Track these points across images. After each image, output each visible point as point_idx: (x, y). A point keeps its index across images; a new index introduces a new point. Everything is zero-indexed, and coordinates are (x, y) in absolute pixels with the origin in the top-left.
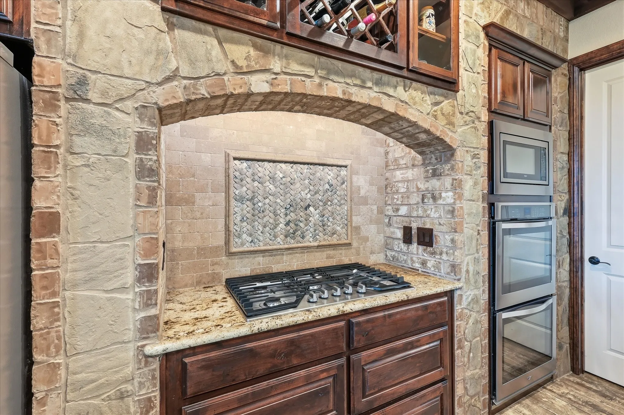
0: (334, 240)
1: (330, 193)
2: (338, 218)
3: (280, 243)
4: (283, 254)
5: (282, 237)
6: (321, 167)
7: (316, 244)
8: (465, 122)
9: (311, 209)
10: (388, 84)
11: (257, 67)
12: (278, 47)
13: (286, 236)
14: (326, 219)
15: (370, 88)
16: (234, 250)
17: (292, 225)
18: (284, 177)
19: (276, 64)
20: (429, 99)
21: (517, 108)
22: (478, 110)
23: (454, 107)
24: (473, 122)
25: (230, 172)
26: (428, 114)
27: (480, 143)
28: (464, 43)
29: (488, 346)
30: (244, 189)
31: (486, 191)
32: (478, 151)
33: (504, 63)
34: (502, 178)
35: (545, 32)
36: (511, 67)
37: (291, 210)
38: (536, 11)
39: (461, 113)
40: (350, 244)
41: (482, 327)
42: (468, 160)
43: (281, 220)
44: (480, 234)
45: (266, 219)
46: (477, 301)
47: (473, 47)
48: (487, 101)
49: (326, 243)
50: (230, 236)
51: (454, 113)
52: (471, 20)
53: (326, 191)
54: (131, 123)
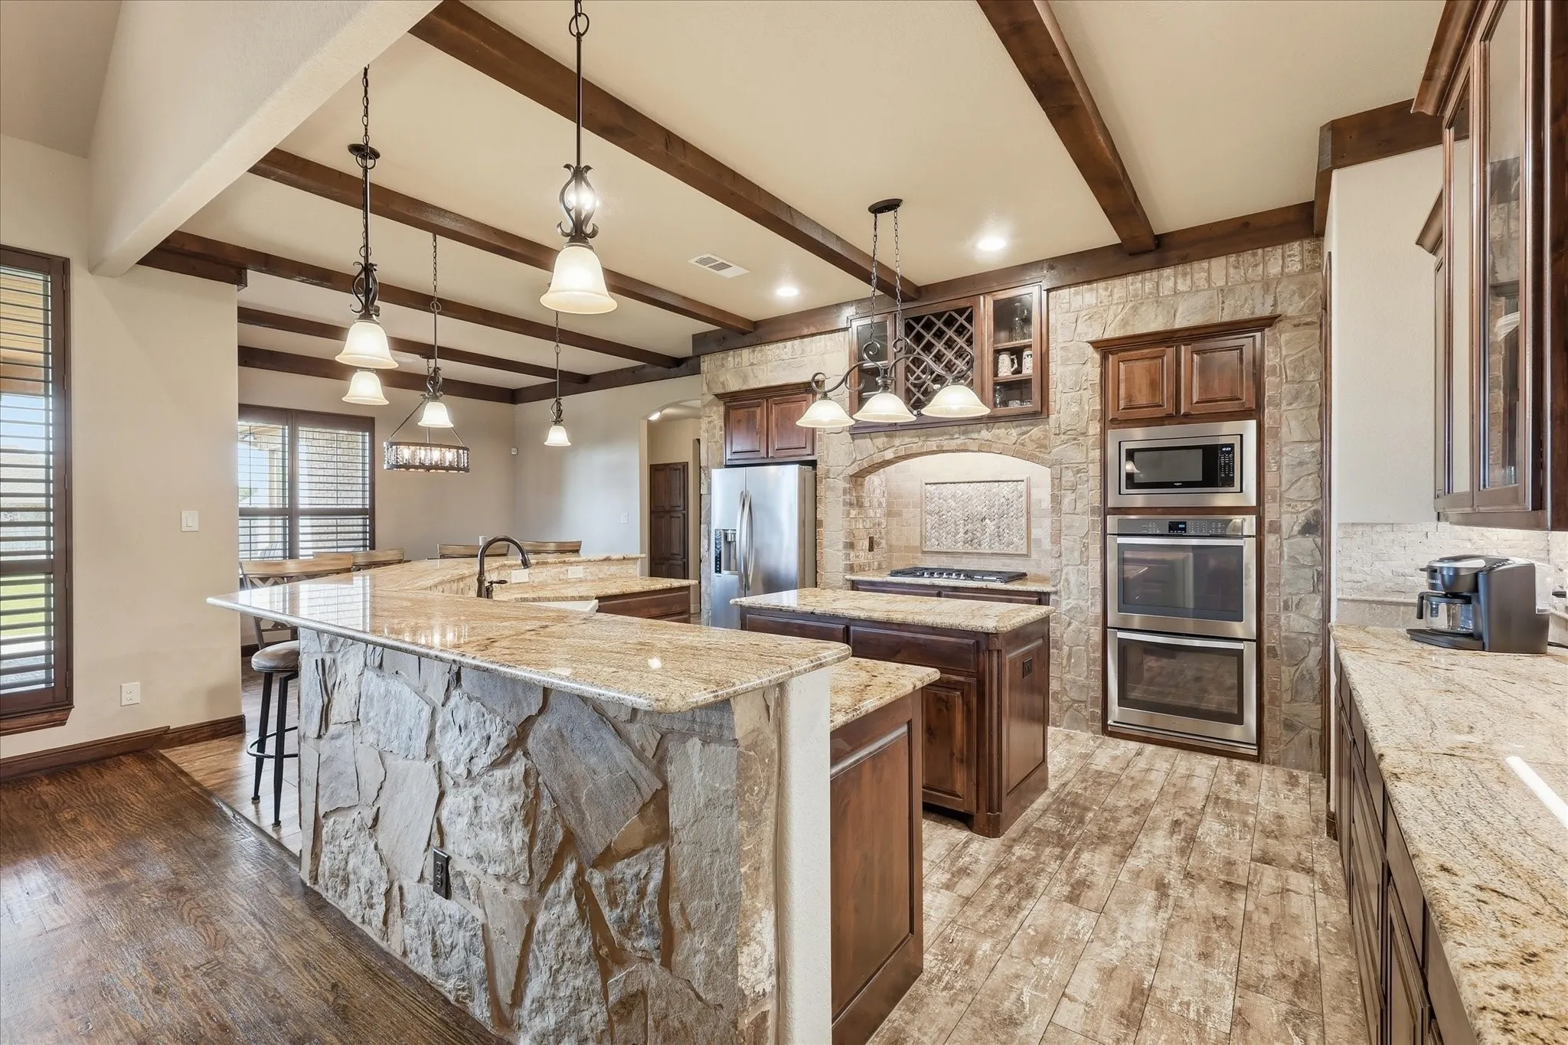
0: (1011, 550)
1: (1005, 507)
2: (1015, 530)
3: (960, 547)
5: (961, 543)
6: (996, 484)
7: (990, 552)
8: (1062, 441)
9: (987, 521)
11: (888, 446)
12: (898, 432)
13: (965, 543)
14: (1001, 530)
15: (958, 438)
16: (926, 549)
17: (970, 534)
19: (897, 442)
20: (1014, 432)
21: (1161, 406)
22: (1080, 426)
23: (1046, 430)
24: (1075, 439)
25: (923, 494)
26: (1014, 444)
27: (1087, 458)
28: (1060, 369)
29: (1100, 661)
30: (933, 505)
31: (1097, 504)
32: (1085, 466)
33: (1131, 364)
34: (1124, 490)
35: (1231, 290)
36: (1147, 363)
37: (969, 521)
38: (1206, 274)
39: (1055, 434)
40: (1027, 556)
41: (1088, 638)
42: (1068, 476)
43: (961, 530)
44: (1086, 546)
45: (948, 528)
46: (1082, 612)
47: (1074, 368)
48: (1098, 414)
49: (1003, 552)
50: (923, 538)
51: (1046, 437)
52: (1072, 343)
53: (1002, 505)
54: (841, 484)
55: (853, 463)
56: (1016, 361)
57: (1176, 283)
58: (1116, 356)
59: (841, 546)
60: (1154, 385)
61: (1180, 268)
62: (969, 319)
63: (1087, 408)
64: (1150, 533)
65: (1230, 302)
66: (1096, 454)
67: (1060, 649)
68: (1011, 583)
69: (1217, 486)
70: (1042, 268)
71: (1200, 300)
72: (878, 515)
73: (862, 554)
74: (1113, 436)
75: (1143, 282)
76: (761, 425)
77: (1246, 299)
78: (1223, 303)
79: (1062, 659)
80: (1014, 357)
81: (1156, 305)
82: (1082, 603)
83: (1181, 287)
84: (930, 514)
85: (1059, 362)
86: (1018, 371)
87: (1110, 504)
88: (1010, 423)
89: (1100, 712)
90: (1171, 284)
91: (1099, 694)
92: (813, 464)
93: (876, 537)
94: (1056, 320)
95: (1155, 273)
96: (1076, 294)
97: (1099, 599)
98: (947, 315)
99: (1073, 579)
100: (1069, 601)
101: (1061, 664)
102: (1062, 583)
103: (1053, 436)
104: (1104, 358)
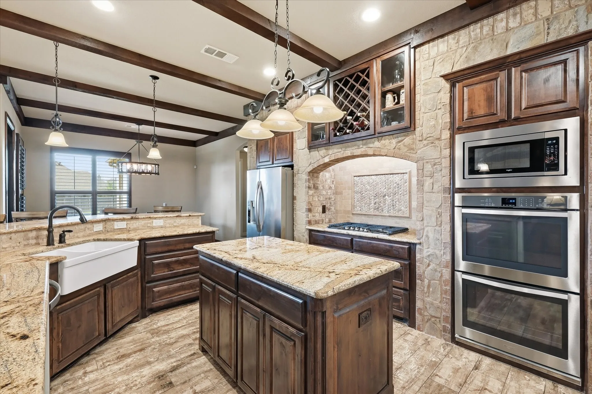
0: (400, 214)
1: (397, 189)
2: (402, 202)
3: (372, 212)
4: (373, 218)
5: (373, 209)
6: (392, 175)
7: (388, 215)
8: (424, 145)
9: (386, 197)
10: (370, 143)
11: (326, 155)
12: (331, 147)
13: (374, 210)
14: (394, 202)
15: (362, 147)
16: (354, 213)
17: (377, 204)
18: (373, 182)
19: (330, 152)
20: (394, 141)
21: (496, 114)
22: (436, 134)
23: (414, 139)
24: (432, 143)
25: (353, 182)
26: (394, 149)
27: (441, 155)
28: (423, 98)
29: (449, 292)
30: (358, 188)
31: (448, 186)
32: (439, 160)
33: (472, 87)
34: (467, 176)
35: (556, 17)
36: (484, 85)
37: (377, 197)
38: (533, 10)
39: (420, 141)
40: (409, 218)
41: (442, 276)
42: (428, 167)
43: (372, 202)
44: (440, 214)
45: (366, 201)
46: (437, 257)
47: (432, 95)
48: (449, 125)
49: (395, 215)
50: (353, 207)
51: (413, 143)
52: (430, 80)
53: (395, 188)
54: (305, 177)
55: (310, 165)
56: (396, 98)
57: (507, 22)
58: (461, 84)
59: (304, 210)
60: (490, 100)
61: (511, 11)
62: (368, 76)
63: (440, 121)
64: (487, 206)
65: (555, 26)
66: (447, 152)
67: (422, 281)
68: (393, 236)
69: (542, 170)
70: (411, 33)
71: (529, 30)
72: (329, 194)
73: (317, 214)
74: (459, 139)
75: (481, 28)
76: (270, 148)
77: (570, 22)
78: (549, 29)
79: (424, 288)
80: (395, 95)
81: (491, 41)
82: (438, 252)
83: (511, 25)
84: (356, 193)
85: (422, 93)
86: (398, 103)
87: (458, 185)
88: (391, 136)
89: (450, 327)
90: (504, 24)
91: (449, 314)
92: (292, 167)
93: (327, 206)
94: (420, 66)
95: (491, 20)
96: (433, 47)
97: (449, 250)
98: (356, 74)
99: (431, 235)
100: (428, 250)
101: (424, 290)
102: (424, 236)
103: (418, 142)
104: (453, 86)
